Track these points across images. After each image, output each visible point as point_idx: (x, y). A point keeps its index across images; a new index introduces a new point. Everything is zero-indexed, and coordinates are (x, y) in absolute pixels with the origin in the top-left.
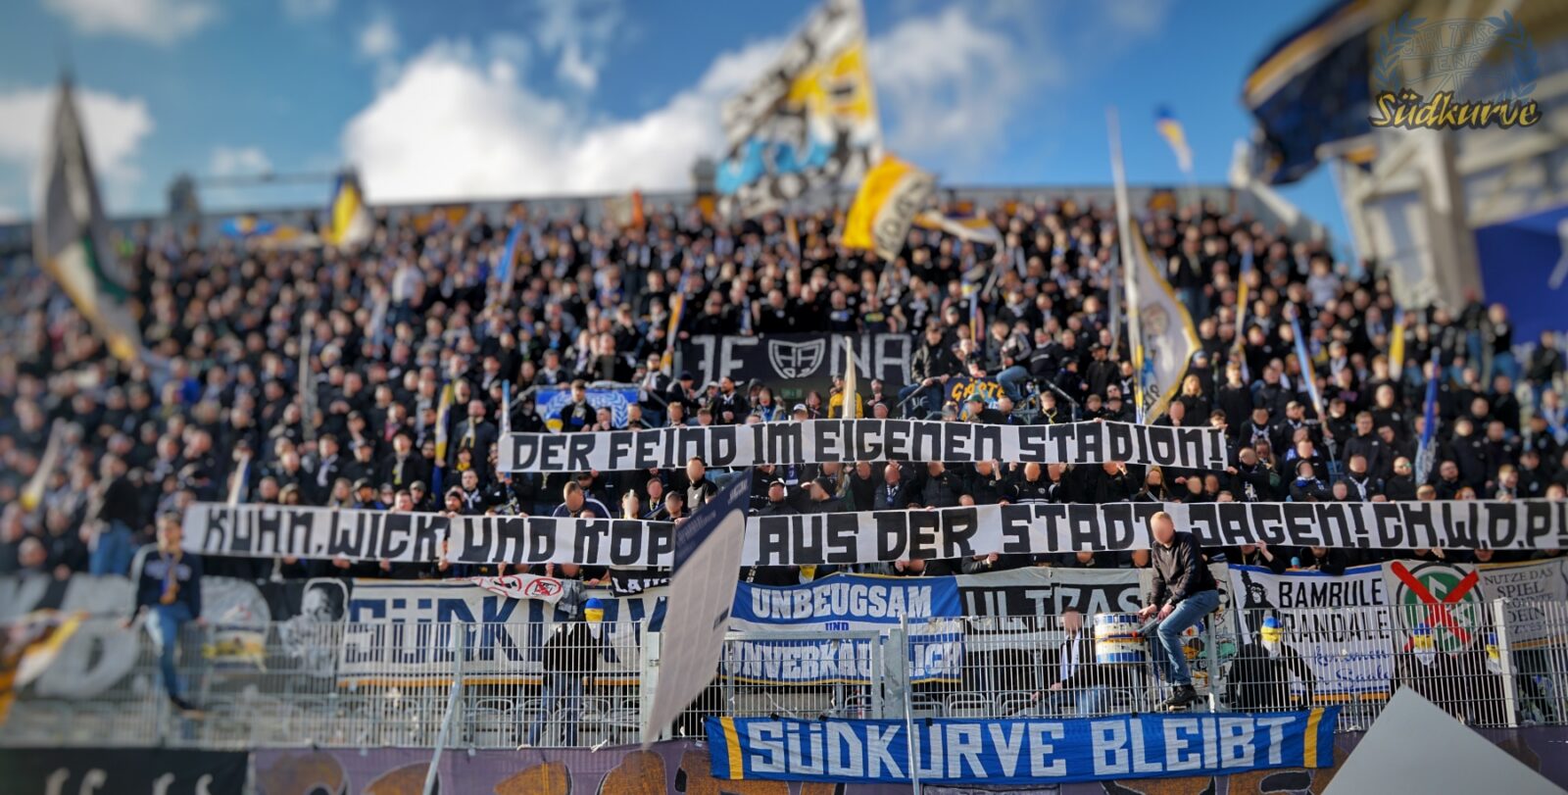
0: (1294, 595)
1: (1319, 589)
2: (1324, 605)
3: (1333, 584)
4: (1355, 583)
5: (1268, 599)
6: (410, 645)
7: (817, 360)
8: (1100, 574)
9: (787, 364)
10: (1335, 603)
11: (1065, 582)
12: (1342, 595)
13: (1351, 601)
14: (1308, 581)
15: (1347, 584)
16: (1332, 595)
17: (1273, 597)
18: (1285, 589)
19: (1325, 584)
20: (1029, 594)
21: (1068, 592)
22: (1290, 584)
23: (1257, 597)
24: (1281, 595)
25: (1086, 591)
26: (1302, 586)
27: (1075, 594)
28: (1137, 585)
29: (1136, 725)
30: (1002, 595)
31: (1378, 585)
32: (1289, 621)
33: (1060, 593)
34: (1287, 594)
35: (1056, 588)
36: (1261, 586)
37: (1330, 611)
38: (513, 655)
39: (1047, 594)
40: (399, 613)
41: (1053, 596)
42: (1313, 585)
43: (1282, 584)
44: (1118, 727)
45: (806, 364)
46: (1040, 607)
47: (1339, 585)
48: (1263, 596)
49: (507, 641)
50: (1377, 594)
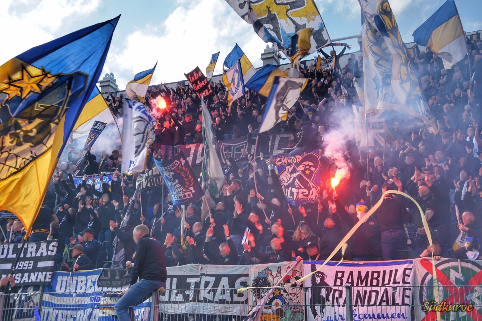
0: (345, 279)
1: (363, 276)
2: (366, 285)
3: (373, 272)
4: (391, 271)
5: (325, 281)
8: (228, 268)
10: (375, 282)
11: (208, 273)
12: (381, 279)
13: (386, 282)
14: (355, 270)
15: (384, 272)
16: (372, 278)
17: (330, 280)
18: (340, 275)
19: (368, 272)
20: (189, 280)
21: (208, 279)
22: (343, 273)
23: (318, 280)
24: (336, 278)
25: (218, 278)
26: (351, 273)
27: (212, 280)
28: (247, 275)
30: (175, 280)
31: (407, 272)
32: (337, 294)
33: (205, 279)
34: (341, 279)
35: (203, 276)
36: (323, 274)
37: (369, 289)
39: (197, 280)
41: (200, 282)
42: (359, 273)
43: (337, 272)
46: (192, 287)
47: (379, 272)
48: (322, 279)
50: (406, 277)
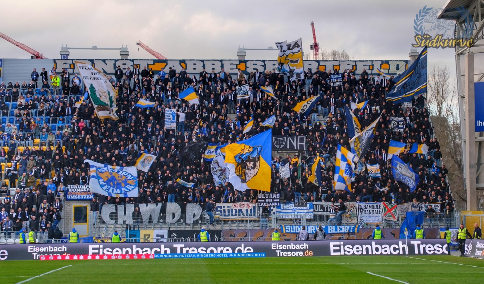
3: (373, 205)
6: (227, 214)
7: (284, 142)
9: (277, 144)
12: (374, 207)
15: (375, 205)
17: (363, 207)
19: (371, 205)
26: (367, 205)
29: (334, 227)
30: (320, 206)
34: (365, 207)
38: (244, 215)
40: (224, 208)
42: (369, 205)
44: (332, 227)
45: (282, 144)
48: (361, 207)
49: (242, 212)
